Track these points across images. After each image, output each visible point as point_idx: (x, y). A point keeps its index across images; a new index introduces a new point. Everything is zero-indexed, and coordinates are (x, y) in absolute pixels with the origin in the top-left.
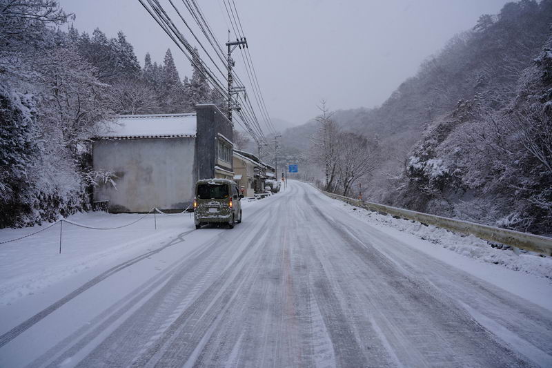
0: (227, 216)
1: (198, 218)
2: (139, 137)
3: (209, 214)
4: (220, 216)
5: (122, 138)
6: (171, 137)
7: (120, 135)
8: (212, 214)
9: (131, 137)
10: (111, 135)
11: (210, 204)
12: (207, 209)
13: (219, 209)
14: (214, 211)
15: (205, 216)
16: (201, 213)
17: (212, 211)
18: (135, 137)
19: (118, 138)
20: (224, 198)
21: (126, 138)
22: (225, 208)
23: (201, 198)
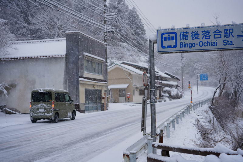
0: (50, 114)
1: (32, 115)
2: (26, 58)
3: (39, 113)
4: (46, 114)
5: (14, 58)
6: (48, 57)
7: (13, 56)
8: (41, 113)
9: (20, 58)
10: (7, 56)
11: (39, 105)
12: (38, 109)
13: (45, 109)
14: (43, 110)
15: (36, 114)
16: (33, 112)
17: (40, 110)
18: (23, 58)
19: (12, 59)
20: (49, 101)
21: (17, 58)
22: (49, 109)
23: (34, 101)
